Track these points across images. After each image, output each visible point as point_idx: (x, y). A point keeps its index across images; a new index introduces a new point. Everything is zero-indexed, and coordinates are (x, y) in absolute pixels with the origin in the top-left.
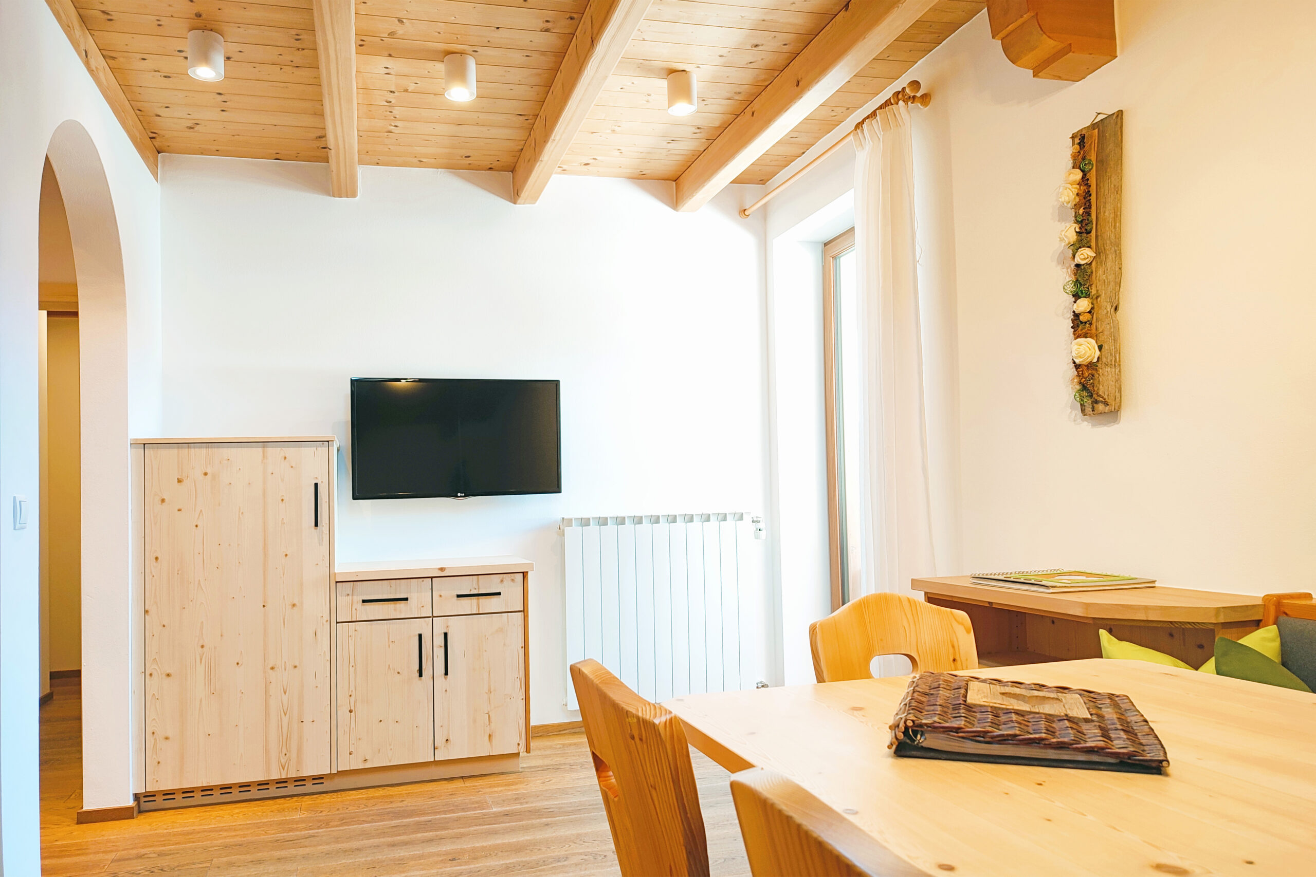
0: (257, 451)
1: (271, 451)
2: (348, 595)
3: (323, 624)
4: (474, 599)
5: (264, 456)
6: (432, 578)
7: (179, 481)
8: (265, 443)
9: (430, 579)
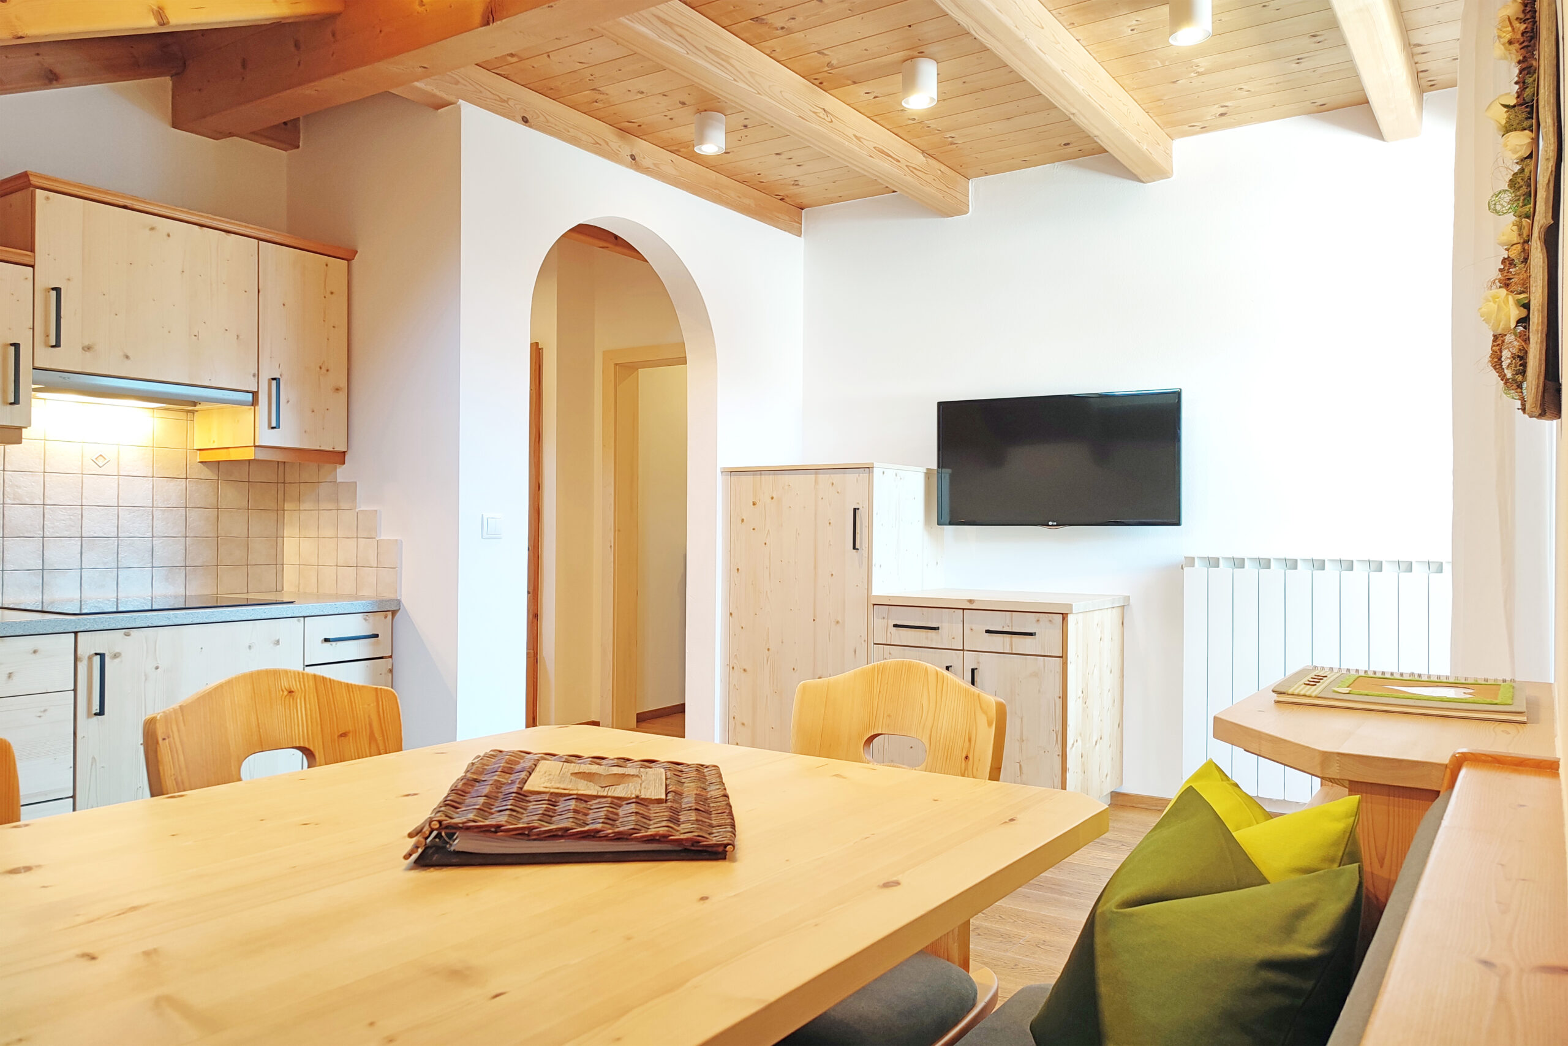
0: (811, 477)
1: (823, 477)
2: (884, 618)
3: (861, 643)
4: (1007, 637)
5: (816, 482)
6: (963, 609)
7: (754, 504)
8: (817, 470)
9: (962, 611)
